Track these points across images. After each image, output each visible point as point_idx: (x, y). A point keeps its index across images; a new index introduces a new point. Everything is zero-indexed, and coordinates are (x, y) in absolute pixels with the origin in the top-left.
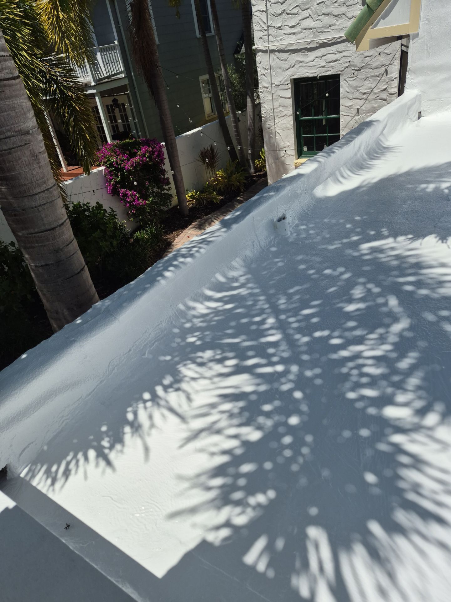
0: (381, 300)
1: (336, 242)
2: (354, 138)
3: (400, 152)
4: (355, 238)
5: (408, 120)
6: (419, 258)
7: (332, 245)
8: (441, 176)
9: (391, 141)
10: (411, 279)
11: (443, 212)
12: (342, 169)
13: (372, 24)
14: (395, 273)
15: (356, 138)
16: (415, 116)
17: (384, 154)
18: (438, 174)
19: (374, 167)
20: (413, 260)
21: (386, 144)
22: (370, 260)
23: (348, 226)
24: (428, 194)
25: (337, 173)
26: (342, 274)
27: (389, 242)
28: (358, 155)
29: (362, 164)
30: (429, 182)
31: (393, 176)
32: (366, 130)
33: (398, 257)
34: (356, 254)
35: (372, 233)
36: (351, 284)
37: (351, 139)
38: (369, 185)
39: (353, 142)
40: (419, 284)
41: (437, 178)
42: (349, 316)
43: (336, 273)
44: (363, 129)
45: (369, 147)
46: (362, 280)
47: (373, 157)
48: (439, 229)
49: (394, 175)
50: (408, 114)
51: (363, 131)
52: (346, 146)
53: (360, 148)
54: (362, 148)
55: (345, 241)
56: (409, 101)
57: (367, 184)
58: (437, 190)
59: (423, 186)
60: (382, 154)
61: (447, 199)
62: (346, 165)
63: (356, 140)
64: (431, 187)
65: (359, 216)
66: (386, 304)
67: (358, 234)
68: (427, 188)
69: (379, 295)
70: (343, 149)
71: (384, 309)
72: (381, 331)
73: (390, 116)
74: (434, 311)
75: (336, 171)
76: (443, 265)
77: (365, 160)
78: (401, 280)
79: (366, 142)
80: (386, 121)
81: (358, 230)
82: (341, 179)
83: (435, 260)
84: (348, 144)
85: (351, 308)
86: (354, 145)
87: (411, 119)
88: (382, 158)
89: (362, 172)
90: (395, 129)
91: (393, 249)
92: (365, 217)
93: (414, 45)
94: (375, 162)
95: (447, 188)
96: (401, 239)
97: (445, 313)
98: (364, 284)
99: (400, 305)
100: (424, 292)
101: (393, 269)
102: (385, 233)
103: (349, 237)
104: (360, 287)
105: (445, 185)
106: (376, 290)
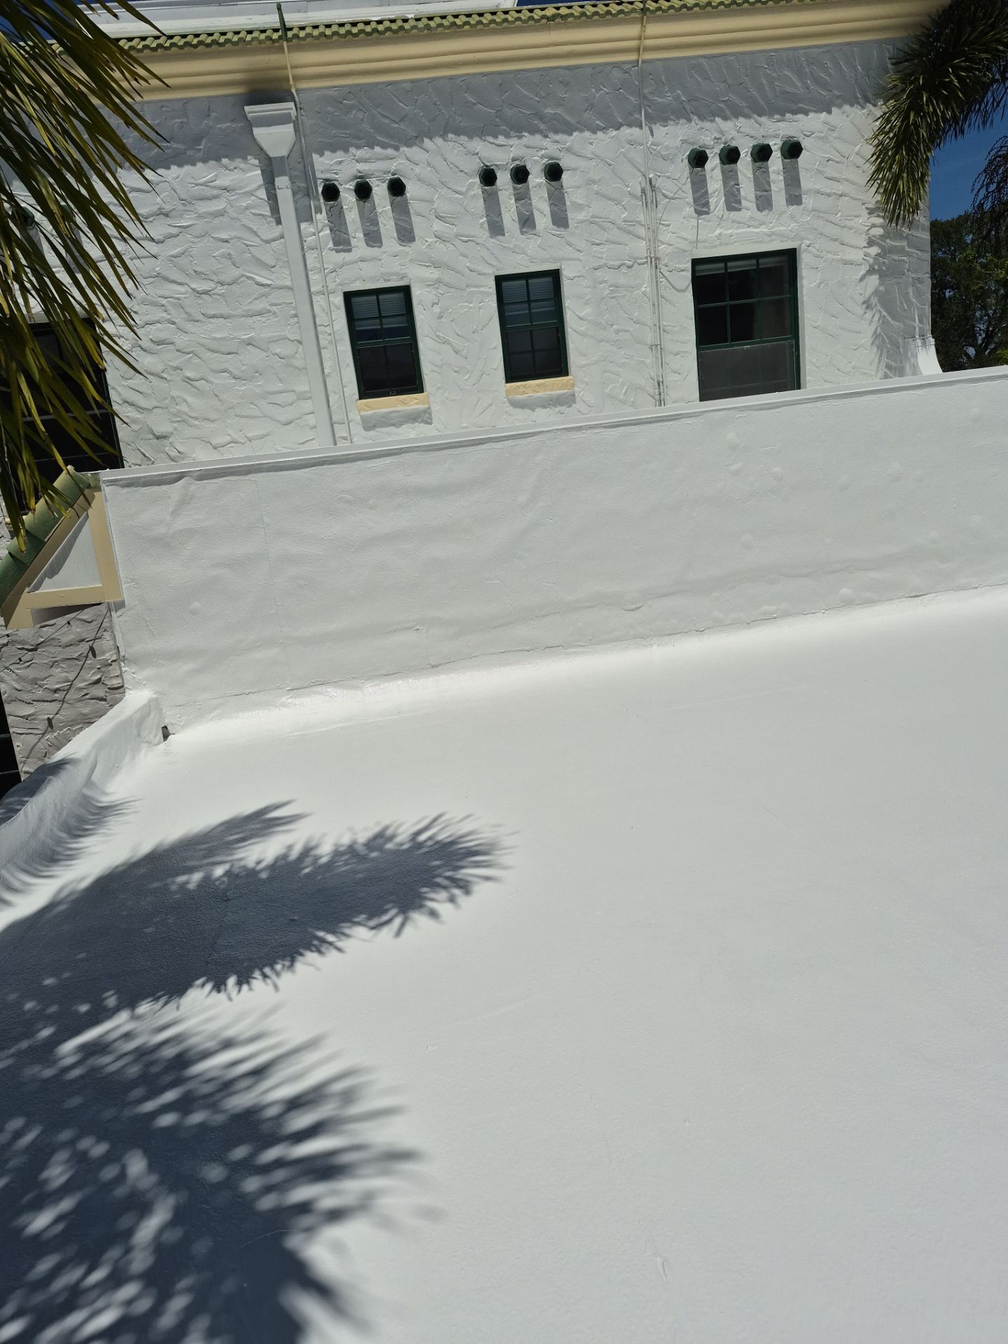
0: (109, 1173)
2: (23, 803)
3: (135, 812)
4: (46, 1033)
5: (144, 745)
6: (182, 1042)
8: (211, 852)
9: (116, 789)
10: (170, 1096)
11: (220, 926)
12: (3, 872)
13: (30, 584)
14: (137, 1093)
15: (27, 801)
16: (156, 736)
17: (104, 822)
18: (206, 849)
19: (83, 853)
20: (169, 1052)
21: (105, 800)
22: (82, 1077)
23: (29, 1006)
24: (191, 895)
26: (18, 1134)
27: (120, 1022)
28: (41, 835)
29: (54, 852)
30: (191, 870)
31: (119, 870)
32: (49, 781)
33: (139, 1053)
34: (48, 1073)
35: (84, 1008)
36: (40, 1155)
37: (19, 807)
38: (73, 897)
39: (22, 811)
40: (184, 1105)
41: (205, 857)
42: (40, 1246)
44: (43, 781)
45: (65, 813)
46: (65, 1135)
47: (79, 833)
48: (215, 965)
49: (123, 865)
50: (139, 735)
51: (44, 786)
53: (41, 820)
54: (49, 816)
55: (24, 1045)
56: (135, 713)
57: (68, 896)
58: (207, 879)
59: (181, 879)
60: (100, 822)
61: (225, 898)
62: (14, 863)
63: (29, 807)
64: (197, 877)
65: (51, 976)
66: (122, 1176)
67: (49, 1020)
68: (187, 882)
69: (107, 1159)
71: (120, 1192)
72: (114, 1253)
73: (100, 745)
74: (220, 1158)
76: (228, 1044)
77: (59, 842)
78: (149, 1106)
79: (55, 805)
80: (93, 755)
81: (53, 1009)
82: (8, 896)
83: (213, 1037)
85: (41, 1221)
86: (26, 816)
87: (149, 742)
88: (100, 830)
89: (56, 870)
90: (118, 767)
91: (128, 1036)
92: (66, 975)
94: (85, 842)
95: (224, 876)
96: (144, 1008)
97: (240, 1152)
98: (72, 1142)
99: (151, 1167)
100: (197, 1118)
101: (134, 1084)
102: (111, 1001)
103: (30, 1033)
104: (62, 1155)
105: (219, 871)
106: (99, 1150)
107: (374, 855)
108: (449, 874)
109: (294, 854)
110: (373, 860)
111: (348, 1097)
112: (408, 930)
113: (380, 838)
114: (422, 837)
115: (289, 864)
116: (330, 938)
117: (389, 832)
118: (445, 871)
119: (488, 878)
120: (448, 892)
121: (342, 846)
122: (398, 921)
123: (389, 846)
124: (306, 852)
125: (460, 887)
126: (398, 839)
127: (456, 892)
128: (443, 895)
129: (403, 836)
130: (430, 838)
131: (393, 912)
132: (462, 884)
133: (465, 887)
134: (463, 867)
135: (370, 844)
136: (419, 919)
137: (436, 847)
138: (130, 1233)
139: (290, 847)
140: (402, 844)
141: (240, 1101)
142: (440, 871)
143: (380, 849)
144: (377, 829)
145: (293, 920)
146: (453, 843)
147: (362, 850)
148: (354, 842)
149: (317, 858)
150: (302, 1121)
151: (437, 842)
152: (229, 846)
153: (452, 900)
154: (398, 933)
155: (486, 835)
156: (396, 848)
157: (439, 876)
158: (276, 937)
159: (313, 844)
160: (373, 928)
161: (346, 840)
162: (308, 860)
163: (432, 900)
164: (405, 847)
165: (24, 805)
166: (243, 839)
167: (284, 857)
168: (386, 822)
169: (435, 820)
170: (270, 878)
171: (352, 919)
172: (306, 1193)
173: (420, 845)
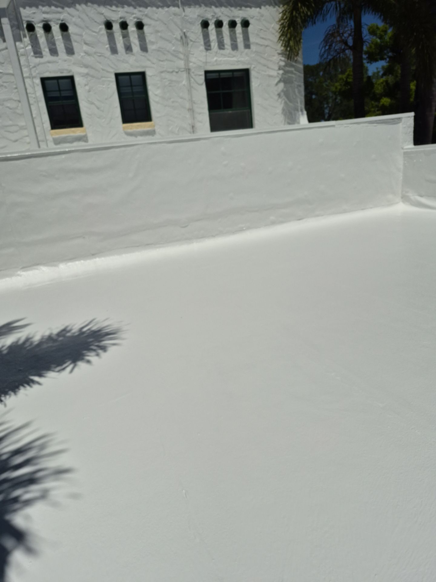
107: (61, 339)
108: (97, 344)
109: (21, 342)
110: (61, 341)
111: (42, 447)
112: (76, 370)
113: (64, 331)
114: (85, 330)
115: (18, 345)
116: (36, 378)
117: (68, 329)
118: (95, 343)
119: (114, 344)
120: (96, 352)
121: (45, 336)
122: (71, 366)
123: (68, 334)
124: (27, 340)
125: (102, 349)
126: (73, 331)
127: (100, 351)
128: (93, 354)
129: (75, 329)
130: (89, 329)
131: (69, 363)
133: (104, 348)
134: (103, 341)
135: (59, 334)
136: (81, 365)
137: (91, 333)
139: (19, 339)
140: (74, 333)
142: (93, 343)
143: (64, 336)
144: (62, 328)
145: (20, 370)
146: (99, 331)
147: (55, 337)
149: (32, 343)
150: (19, 460)
151: (92, 331)
153: (98, 355)
154: (71, 371)
155: (115, 326)
156: (72, 335)
157: (92, 345)
158: (12, 378)
159: (31, 336)
160: (59, 371)
161: (47, 333)
162: (28, 344)
163: (88, 356)
164: (76, 334)
167: (17, 342)
168: (67, 324)
169: (91, 322)
170: (8, 353)
171: (48, 369)
172: (17, 493)
173: (84, 333)
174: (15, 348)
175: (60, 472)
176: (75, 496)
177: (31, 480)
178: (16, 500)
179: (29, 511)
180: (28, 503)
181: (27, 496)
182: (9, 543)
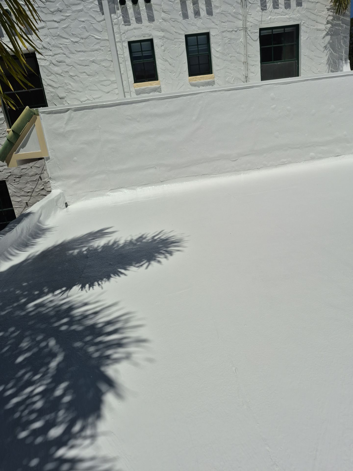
0: (43, 344)
1: (8, 308)
2: (15, 226)
3: (56, 231)
4: (23, 300)
5: (59, 209)
6: (70, 303)
7: (5, 310)
8: (82, 243)
9: (49, 223)
10: (65, 320)
11: (85, 266)
12: (9, 249)
13: (15, 151)
14: (54, 319)
15: (17, 226)
16: (63, 206)
17: (44, 234)
18: (80, 242)
19: (37, 243)
20: (65, 307)
21: (45, 227)
22: (35, 314)
23: (17, 292)
24: (75, 257)
25: (6, 253)
26: (13, 333)
27: (49, 297)
28: (22, 237)
29: (27, 243)
30: (74, 249)
31: (50, 249)
32: (24, 219)
33: (55, 307)
34: (23, 313)
35: (36, 293)
36: (20, 339)
37: (13, 227)
38: (33, 258)
39: (15, 229)
41: (79, 245)
43: (8, 334)
44: (22, 219)
45: (31, 230)
46: (27, 333)
47: (36, 237)
48: (83, 278)
50: (57, 205)
51: (22, 221)
52: (9, 233)
53: (22, 232)
54: (25, 231)
55: (15, 305)
56: (55, 197)
57: (32, 257)
58: (80, 253)
59: (71, 252)
60: (43, 234)
61: (87, 257)
62: (13, 246)
63: (17, 227)
64: (76, 251)
65: (26, 282)
66: (47, 346)
67: (25, 296)
68: (73, 253)
69: (42, 340)
70: (6, 235)
71: (46, 350)
72: (43, 369)
73: (42, 208)
74: (81, 340)
75: (4, 252)
76: (86, 304)
77: (29, 240)
78: (56, 324)
79: (27, 227)
80: (40, 212)
81: (26, 293)
82: (10, 257)
83: (80, 302)
84: (10, 231)
85: (20, 359)
86: (16, 230)
88: (43, 236)
89: (28, 249)
90: (49, 215)
91: (51, 301)
92: (30, 282)
93: (48, 164)
94: (38, 240)
95: (85, 251)
96: (57, 292)
97: (88, 338)
98: (30, 335)
99: (57, 343)
100: (74, 327)
101: (52, 317)
102: (46, 290)
103: (18, 301)
104: (27, 339)
105: (84, 249)
106: (39, 338)
107: (139, 243)
108: (165, 249)
109: (111, 243)
110: (139, 245)
111: (127, 321)
112: (150, 267)
113: (141, 238)
114: (156, 238)
115: (109, 246)
116: (123, 271)
117: (144, 236)
118: (164, 248)
119: (178, 251)
120: (165, 255)
121: (128, 241)
122: (147, 264)
123: (144, 241)
124: (115, 243)
125: (169, 253)
126: (147, 238)
127: (168, 255)
128: (162, 256)
129: (149, 237)
130: (159, 238)
131: (145, 261)
132: (169, 252)
133: (171, 253)
134: (170, 247)
135: (137, 240)
136: (154, 263)
137: (161, 241)
138: (49, 363)
139: (109, 241)
140: (149, 240)
141: (90, 322)
142: (162, 248)
143: (141, 241)
144: (140, 235)
145: (111, 264)
146: (167, 239)
147: (135, 242)
148: (132, 239)
149: (118, 245)
150: (110, 328)
151: (161, 239)
152: (88, 241)
153: (166, 257)
154: (147, 268)
155: (178, 237)
156: (147, 241)
158: (105, 269)
159: (117, 240)
160: (137, 267)
161: (129, 239)
162: (115, 246)
163: (159, 257)
164: (150, 241)
165: (15, 227)
166: (94, 239)
167: (108, 243)
168: (143, 233)
169: (160, 232)
170: (102, 251)
171: (131, 264)
172: (109, 352)
173: (155, 240)
174: (106, 247)
175: (139, 341)
176: (150, 360)
177: (119, 344)
178: (108, 357)
179: (118, 366)
180: (117, 361)
181: (116, 356)
182: (103, 387)
